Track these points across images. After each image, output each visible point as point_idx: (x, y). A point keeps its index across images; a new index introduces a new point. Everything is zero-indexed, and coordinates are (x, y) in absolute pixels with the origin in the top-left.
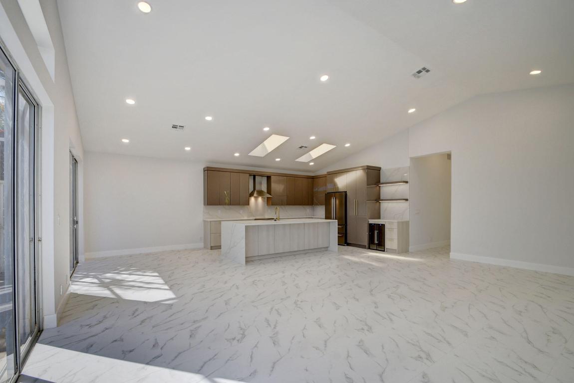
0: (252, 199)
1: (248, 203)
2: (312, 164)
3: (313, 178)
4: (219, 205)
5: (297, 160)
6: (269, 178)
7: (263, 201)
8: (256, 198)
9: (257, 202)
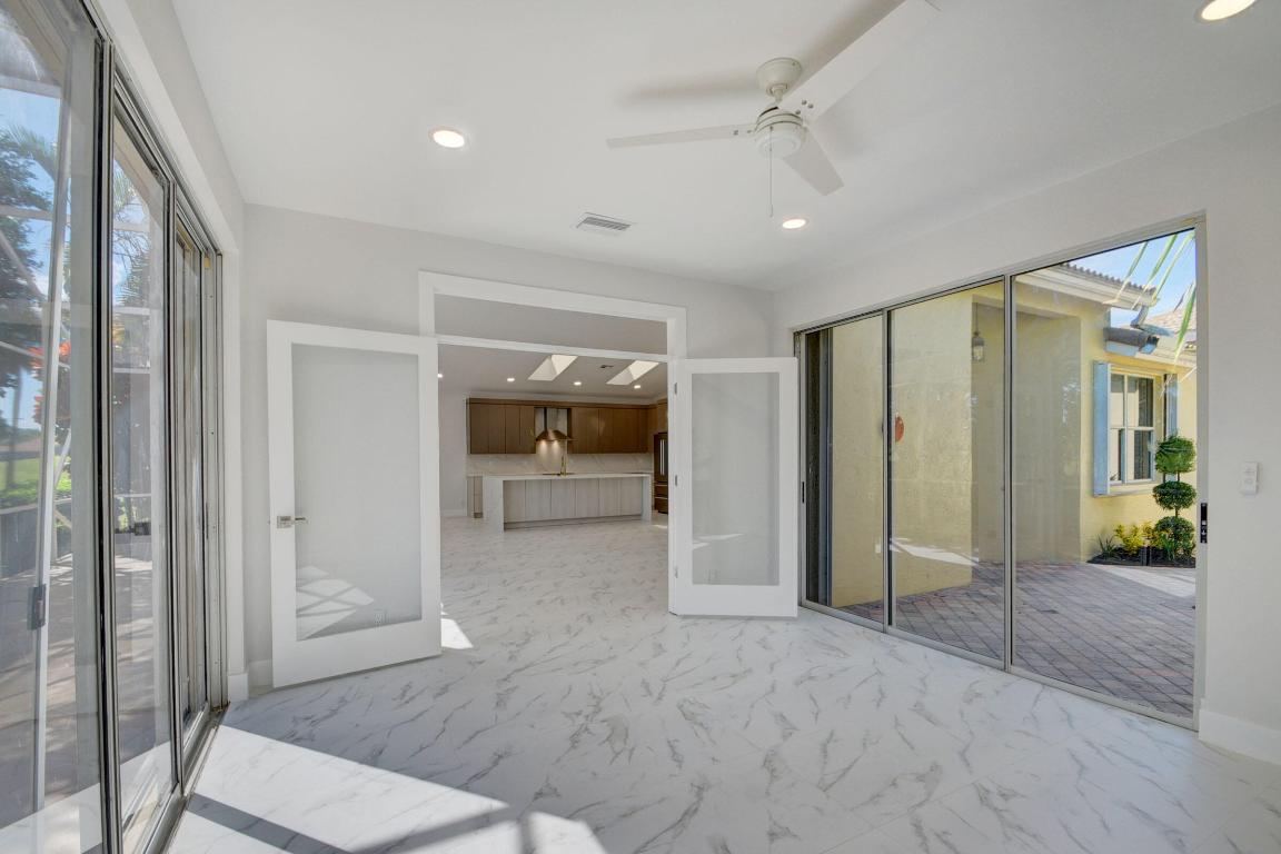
0: (543, 444)
1: (534, 451)
2: (637, 387)
3: (646, 409)
4: (489, 453)
5: (609, 383)
6: (569, 410)
7: (562, 447)
8: (550, 442)
9: (550, 449)
